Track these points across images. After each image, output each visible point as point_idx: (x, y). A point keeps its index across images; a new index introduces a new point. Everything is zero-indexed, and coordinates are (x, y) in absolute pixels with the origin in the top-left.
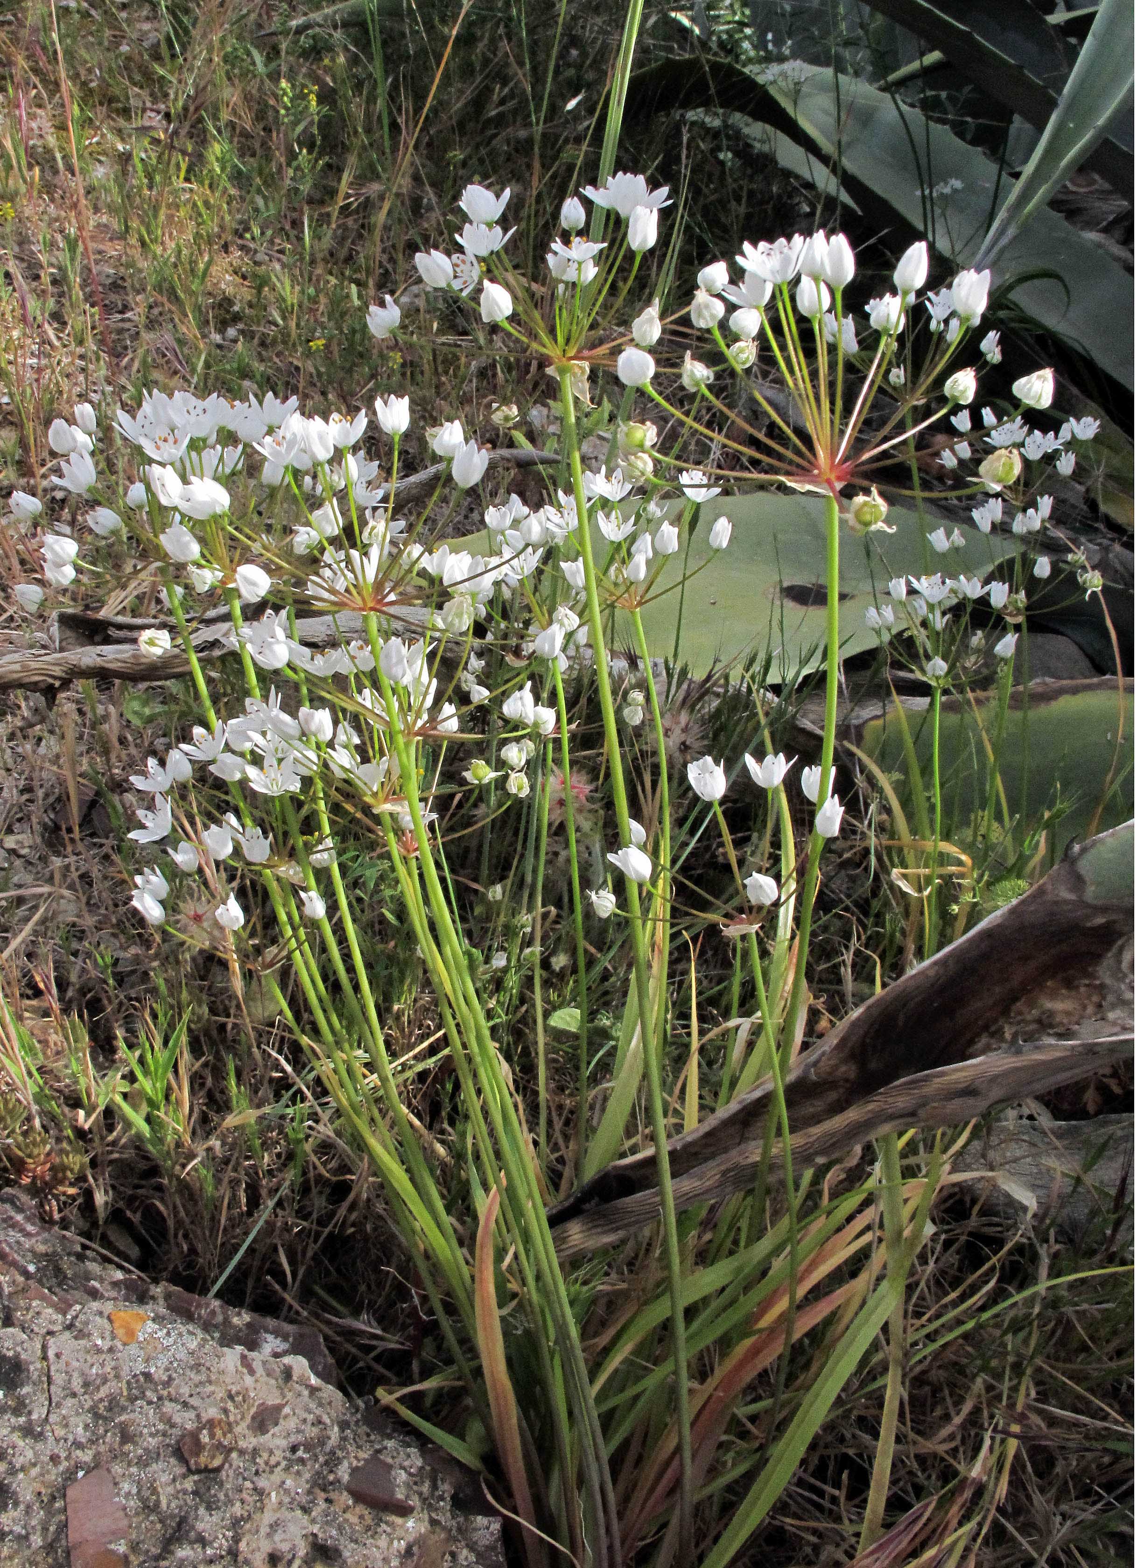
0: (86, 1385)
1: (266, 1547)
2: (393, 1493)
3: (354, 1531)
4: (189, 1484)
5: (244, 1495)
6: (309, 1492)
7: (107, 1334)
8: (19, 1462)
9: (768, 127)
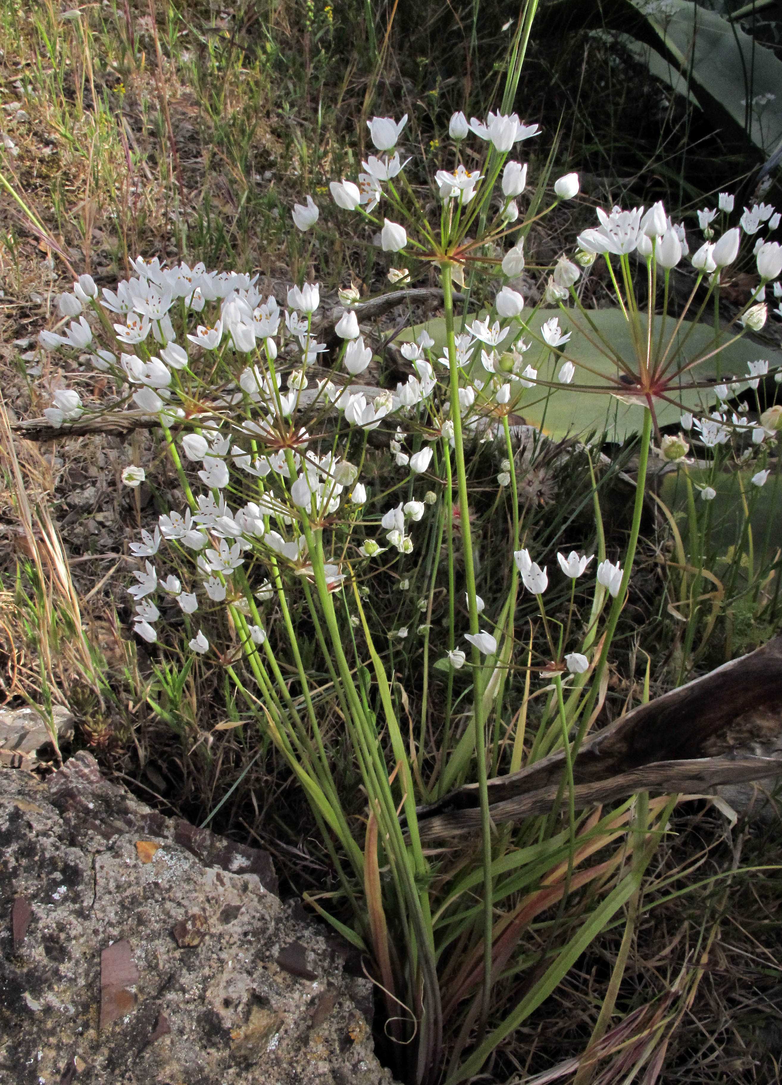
0: (118, 887)
1: (223, 995)
2: (305, 966)
3: (279, 988)
4: (177, 954)
5: (212, 963)
6: (253, 962)
7: (133, 856)
8: (73, 933)
9: (646, 46)
